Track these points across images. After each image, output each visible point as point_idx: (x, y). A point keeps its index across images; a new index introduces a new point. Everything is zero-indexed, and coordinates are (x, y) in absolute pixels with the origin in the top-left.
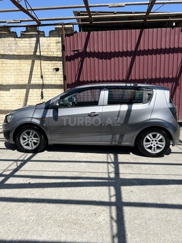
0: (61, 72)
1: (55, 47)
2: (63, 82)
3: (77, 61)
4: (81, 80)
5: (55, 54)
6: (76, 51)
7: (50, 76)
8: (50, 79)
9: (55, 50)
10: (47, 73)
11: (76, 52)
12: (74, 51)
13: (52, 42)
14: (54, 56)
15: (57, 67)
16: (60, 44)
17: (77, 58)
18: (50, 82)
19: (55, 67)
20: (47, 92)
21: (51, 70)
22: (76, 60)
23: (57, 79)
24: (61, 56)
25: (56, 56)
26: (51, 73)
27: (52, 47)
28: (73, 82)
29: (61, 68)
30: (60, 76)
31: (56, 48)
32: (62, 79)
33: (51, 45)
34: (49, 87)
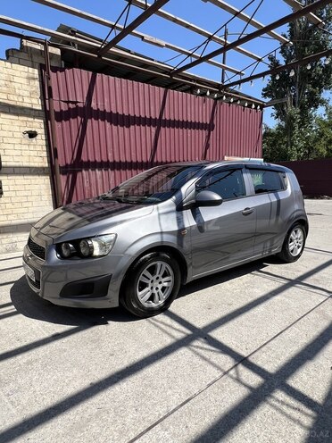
0: (41, 139)
1: (25, 87)
2: (46, 160)
3: (75, 123)
4: (84, 158)
5: (27, 103)
6: (73, 103)
7: (17, 147)
8: (19, 153)
9: (27, 93)
10: (11, 141)
11: (71, 106)
12: (68, 102)
13: (18, 74)
14: (25, 105)
15: (33, 130)
16: (37, 83)
17: (75, 117)
18: (16, 159)
19: (28, 129)
20: (11, 182)
21: (20, 135)
22: (71, 119)
23: (32, 153)
24: (40, 108)
25: (29, 106)
26: (19, 141)
27: (19, 85)
28: (69, 162)
29: (41, 132)
30: (39, 148)
31: (29, 88)
32: (45, 154)
33: (16, 79)
34: (17, 171)
